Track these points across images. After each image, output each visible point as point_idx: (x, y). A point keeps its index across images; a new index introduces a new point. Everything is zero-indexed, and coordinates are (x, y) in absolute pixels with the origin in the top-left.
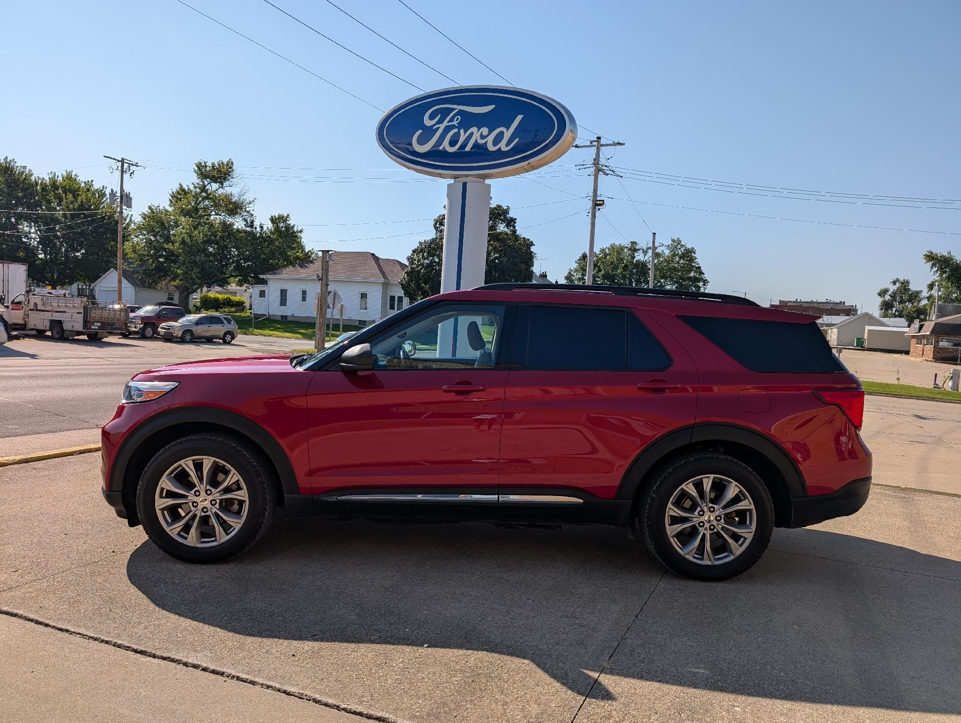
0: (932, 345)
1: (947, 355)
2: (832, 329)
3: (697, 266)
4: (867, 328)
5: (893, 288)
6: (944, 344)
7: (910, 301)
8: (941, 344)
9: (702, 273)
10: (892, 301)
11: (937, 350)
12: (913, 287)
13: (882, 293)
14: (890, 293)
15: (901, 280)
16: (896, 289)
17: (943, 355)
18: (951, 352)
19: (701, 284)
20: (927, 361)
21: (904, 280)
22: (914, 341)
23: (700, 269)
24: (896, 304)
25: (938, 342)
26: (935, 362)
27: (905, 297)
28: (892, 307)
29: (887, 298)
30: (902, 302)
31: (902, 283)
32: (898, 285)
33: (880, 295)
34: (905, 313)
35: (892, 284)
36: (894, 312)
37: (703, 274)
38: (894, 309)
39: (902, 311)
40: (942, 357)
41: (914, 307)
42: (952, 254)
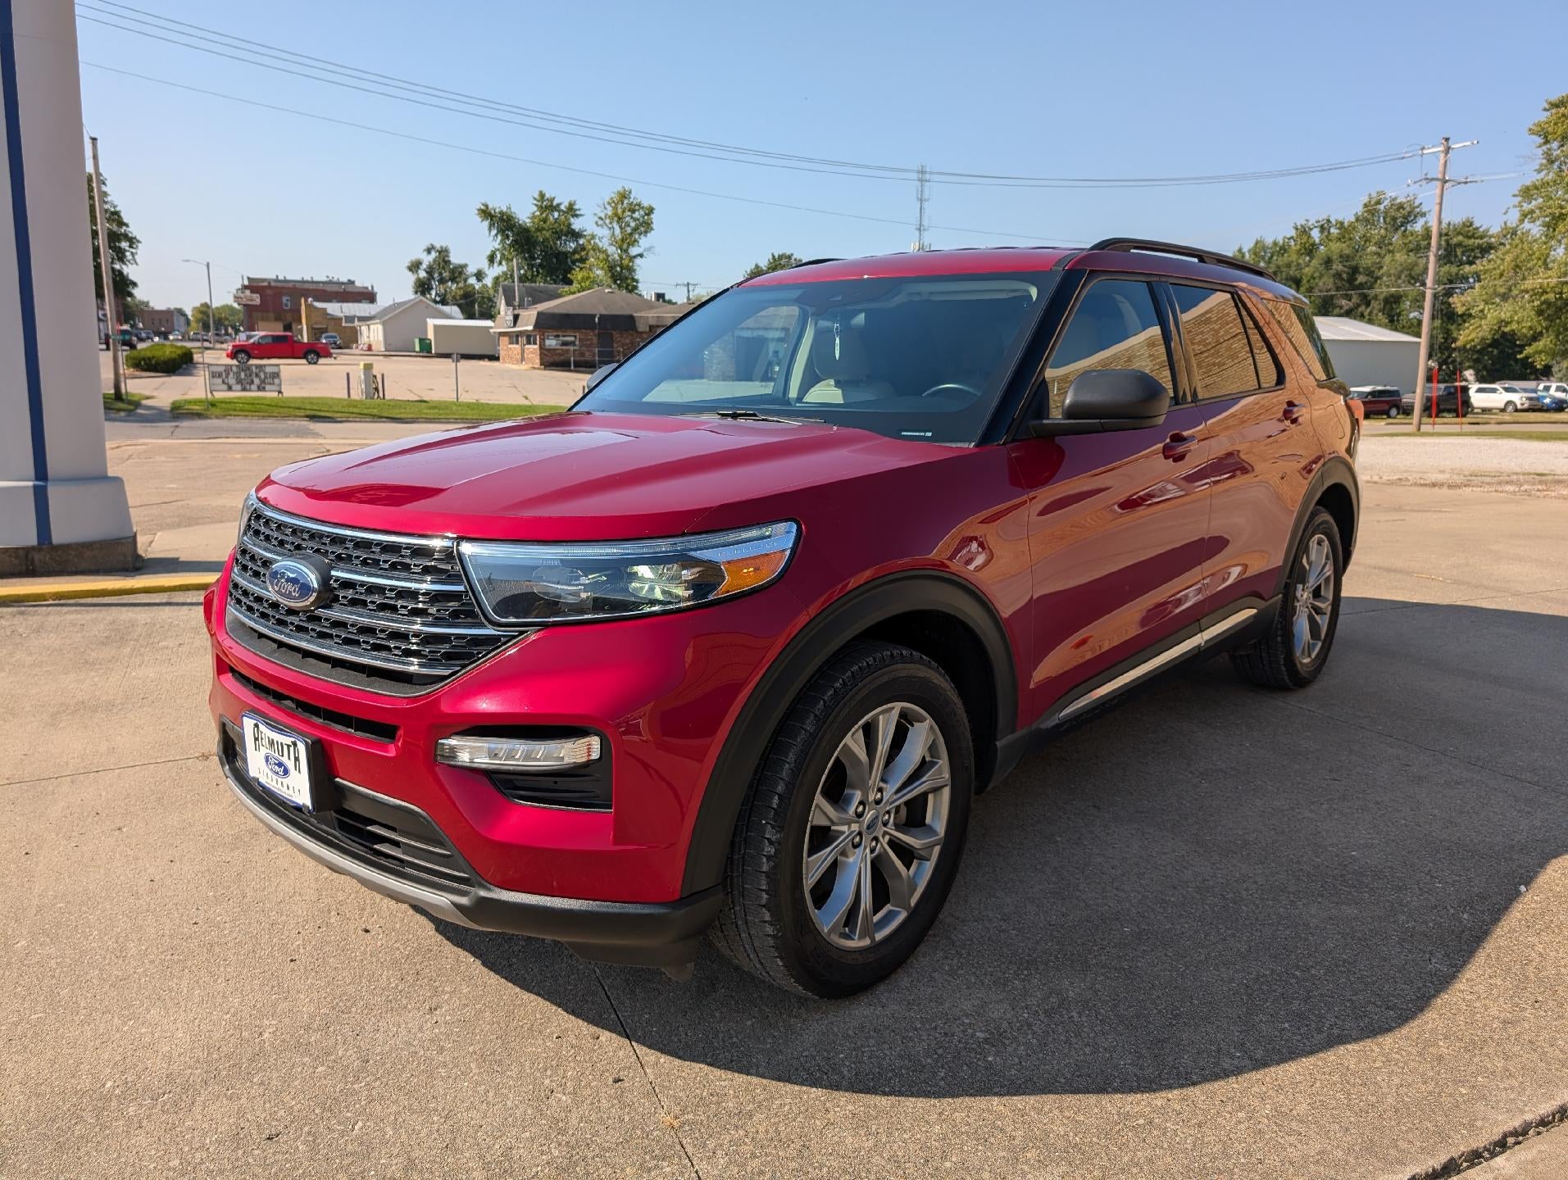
0: (535, 343)
1: (557, 359)
2: (369, 325)
3: (112, 210)
4: (431, 322)
5: (428, 259)
6: (551, 343)
7: (453, 280)
8: (548, 342)
9: (121, 223)
10: (429, 279)
11: (544, 351)
12: (455, 259)
13: (414, 266)
14: (424, 266)
15: (438, 246)
16: (431, 260)
17: (551, 360)
18: (560, 355)
19: (124, 245)
20: (534, 368)
21: (441, 247)
22: (504, 340)
23: (119, 216)
24: (434, 284)
25: (544, 340)
26: (545, 369)
27: (446, 274)
28: (430, 289)
29: (422, 274)
30: (442, 281)
31: (440, 252)
32: (434, 255)
33: (410, 269)
34: (449, 297)
35: (425, 253)
36: (433, 297)
37: (127, 225)
38: (433, 293)
39: (445, 295)
40: (554, 362)
41: (460, 289)
42: (513, 210)
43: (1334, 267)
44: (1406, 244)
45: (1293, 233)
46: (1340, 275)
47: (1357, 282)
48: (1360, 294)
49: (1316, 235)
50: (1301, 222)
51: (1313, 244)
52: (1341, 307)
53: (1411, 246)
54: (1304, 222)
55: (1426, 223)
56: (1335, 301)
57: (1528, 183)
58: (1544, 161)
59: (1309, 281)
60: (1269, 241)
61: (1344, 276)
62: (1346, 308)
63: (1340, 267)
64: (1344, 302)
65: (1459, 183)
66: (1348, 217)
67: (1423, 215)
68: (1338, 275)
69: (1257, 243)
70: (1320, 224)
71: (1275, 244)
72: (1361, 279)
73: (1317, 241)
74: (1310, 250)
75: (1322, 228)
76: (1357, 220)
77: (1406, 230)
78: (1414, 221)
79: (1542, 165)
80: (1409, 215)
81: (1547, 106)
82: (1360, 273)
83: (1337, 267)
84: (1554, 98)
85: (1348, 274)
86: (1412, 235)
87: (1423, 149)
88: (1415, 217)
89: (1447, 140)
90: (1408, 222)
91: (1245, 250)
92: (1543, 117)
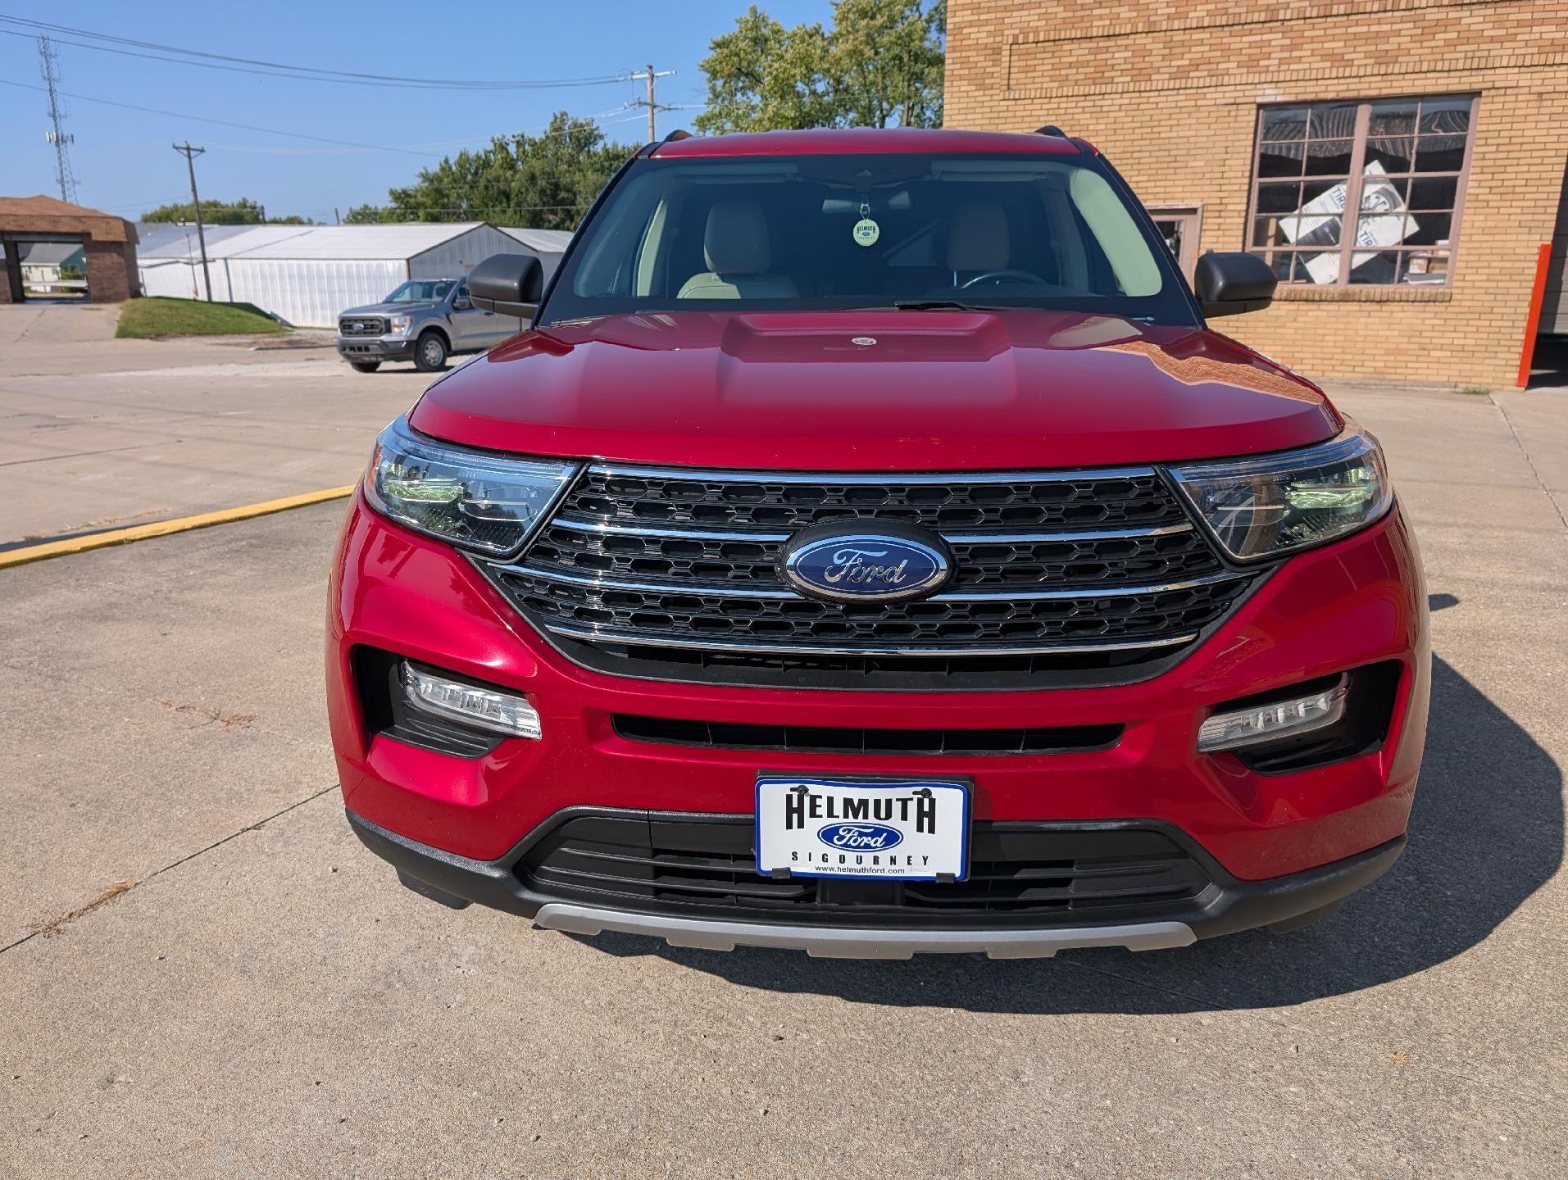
43: (539, 182)
44: (592, 164)
45: (491, 147)
46: (545, 191)
47: (559, 197)
48: (564, 210)
49: (512, 149)
50: (498, 136)
51: (512, 160)
52: (550, 222)
53: (597, 166)
54: (500, 137)
55: (605, 145)
56: (544, 216)
57: (702, 114)
58: (711, 96)
59: (517, 196)
60: (472, 154)
61: (549, 192)
62: (554, 222)
63: (544, 183)
64: (551, 217)
65: (665, 109)
66: (539, 136)
67: (602, 137)
68: (542, 191)
69: (461, 155)
70: (517, 139)
71: (479, 157)
72: (563, 194)
73: (515, 157)
74: (510, 164)
75: (519, 144)
76: (547, 137)
77: (589, 151)
78: (595, 143)
79: (709, 99)
80: (590, 137)
81: (712, 45)
82: (561, 190)
83: (542, 183)
84: (718, 38)
85: (551, 190)
86: (595, 155)
87: (632, 74)
88: (595, 139)
89: (651, 67)
90: (590, 143)
91: (451, 162)
92: (712, 54)
